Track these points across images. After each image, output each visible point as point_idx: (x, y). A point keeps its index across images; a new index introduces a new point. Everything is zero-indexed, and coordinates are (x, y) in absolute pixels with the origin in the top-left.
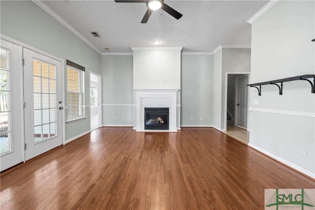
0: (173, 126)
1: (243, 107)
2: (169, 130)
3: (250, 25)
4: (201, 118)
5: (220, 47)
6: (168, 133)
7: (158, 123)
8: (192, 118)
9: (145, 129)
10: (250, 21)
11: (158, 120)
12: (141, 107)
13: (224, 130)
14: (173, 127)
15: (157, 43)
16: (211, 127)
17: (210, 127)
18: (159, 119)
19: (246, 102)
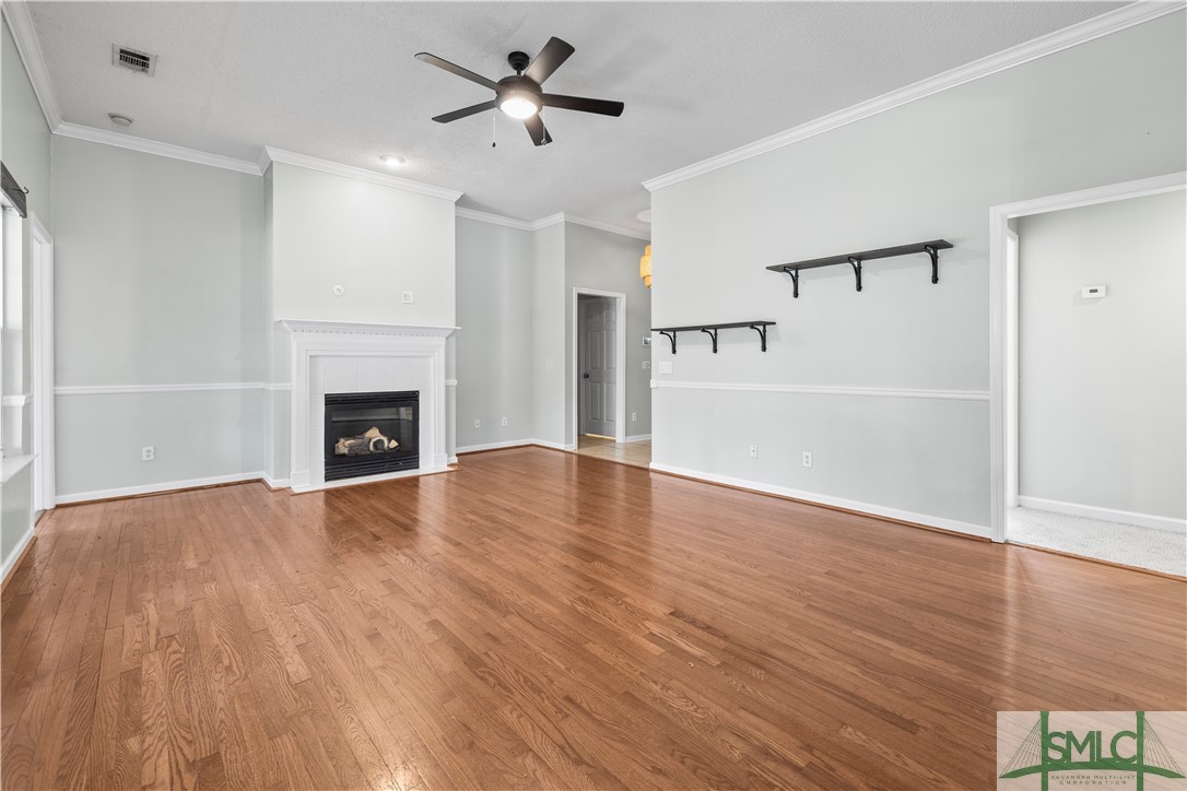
0: (433, 455)
1: (601, 382)
2: (418, 467)
3: (647, 193)
4: (504, 421)
5: (560, 218)
6: (416, 479)
7: (371, 448)
8: (477, 421)
9: (328, 479)
10: (648, 185)
11: (373, 440)
12: (312, 393)
13: (573, 447)
14: (434, 458)
15: (393, 163)
16: (531, 445)
17: (527, 446)
18: (374, 434)
19: (608, 368)
